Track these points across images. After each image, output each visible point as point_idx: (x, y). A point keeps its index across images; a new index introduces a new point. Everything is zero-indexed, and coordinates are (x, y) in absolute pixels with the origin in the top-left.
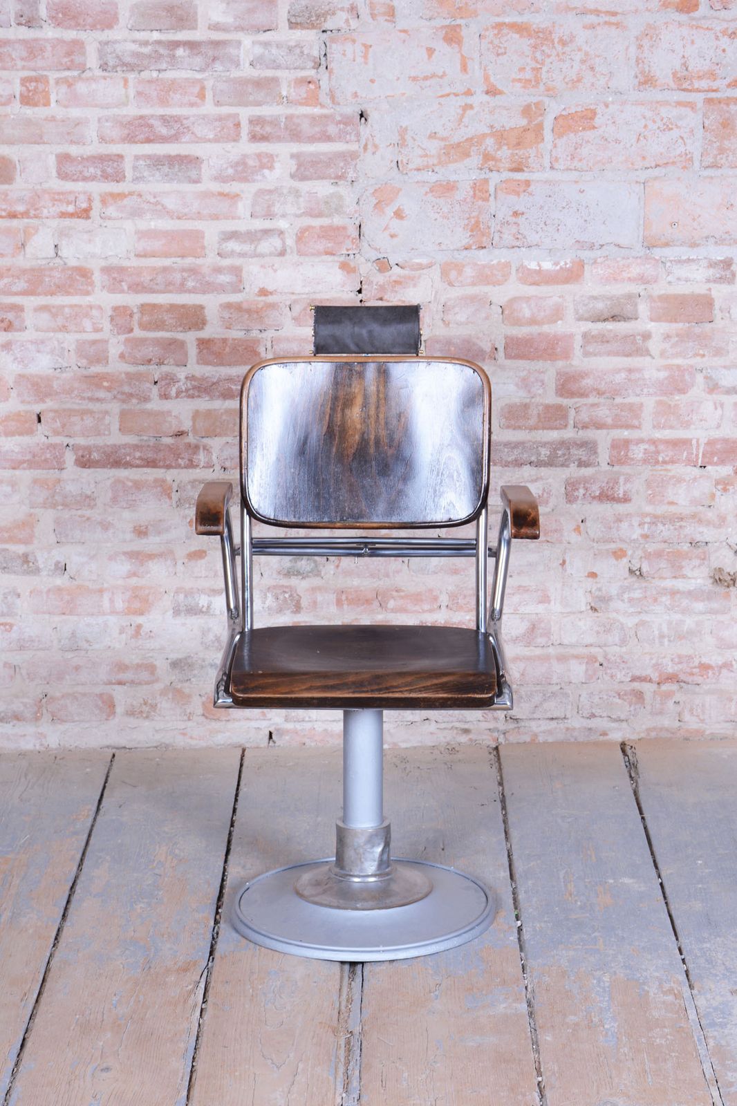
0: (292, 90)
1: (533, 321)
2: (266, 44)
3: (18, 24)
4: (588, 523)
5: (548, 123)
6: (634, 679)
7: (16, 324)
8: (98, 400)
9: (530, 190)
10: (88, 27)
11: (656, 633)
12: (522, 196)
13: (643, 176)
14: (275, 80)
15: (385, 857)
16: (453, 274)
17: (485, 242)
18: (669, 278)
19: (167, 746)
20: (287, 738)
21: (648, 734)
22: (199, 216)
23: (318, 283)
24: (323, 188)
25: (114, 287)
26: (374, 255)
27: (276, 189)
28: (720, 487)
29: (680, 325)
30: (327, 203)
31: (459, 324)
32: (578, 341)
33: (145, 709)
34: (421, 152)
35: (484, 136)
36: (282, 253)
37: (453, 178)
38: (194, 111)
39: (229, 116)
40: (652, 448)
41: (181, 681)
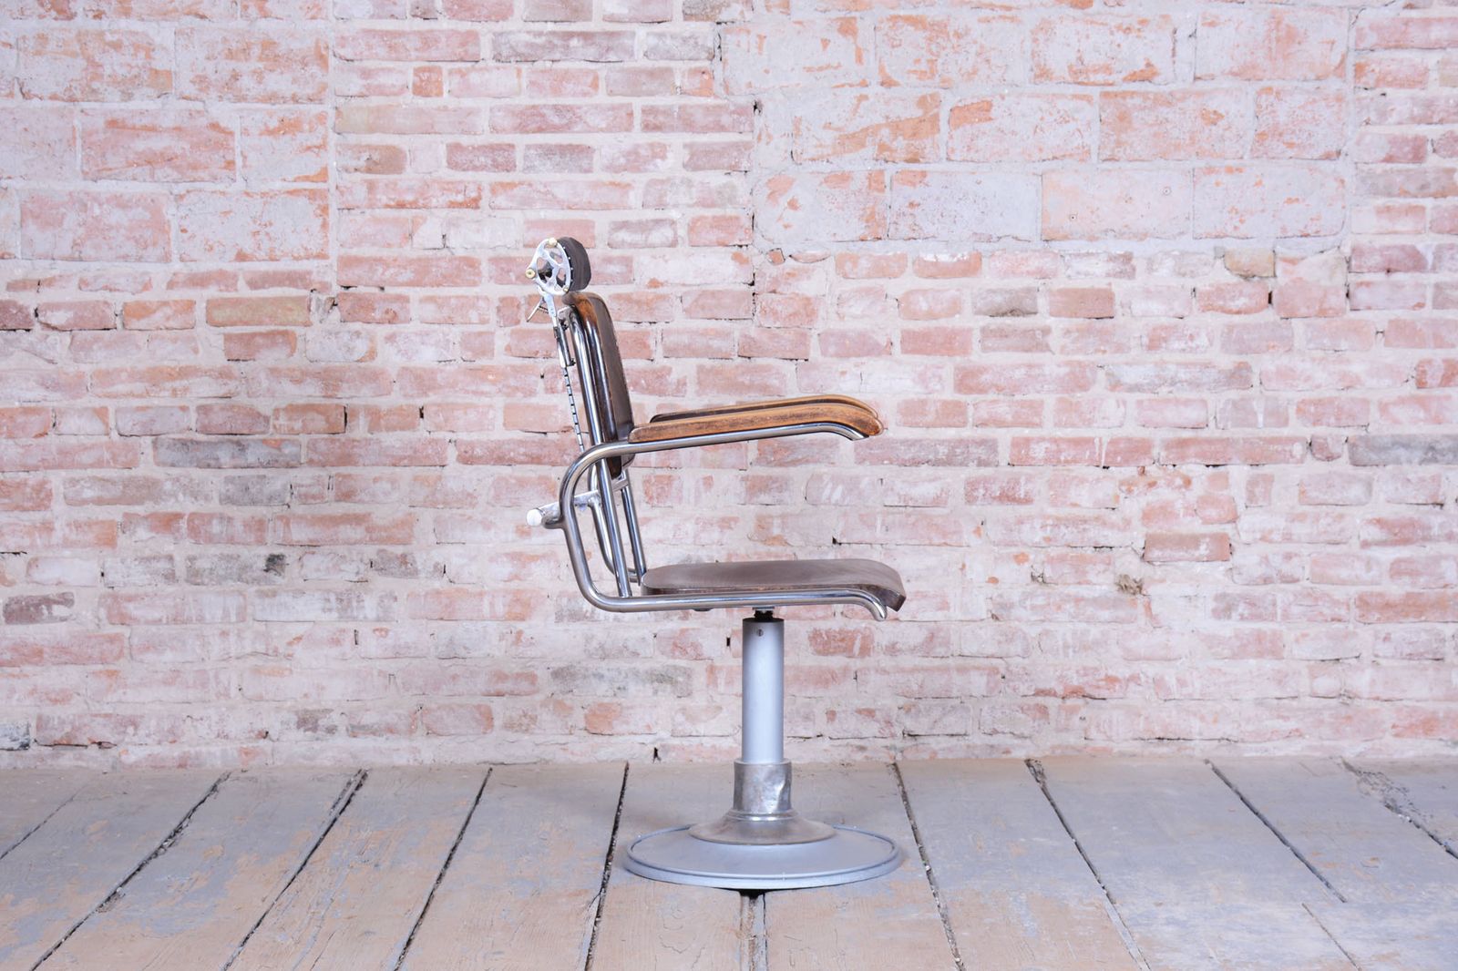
0: (686, 80)
1: (931, 315)
2: (661, 35)
3: (414, 16)
4: (988, 525)
5: (944, 114)
6: (1039, 693)
7: (401, 315)
8: (482, 393)
9: (926, 180)
10: (482, 18)
11: (1061, 643)
12: (918, 186)
13: (1041, 167)
14: (669, 71)
15: (786, 798)
16: (848, 266)
17: (881, 233)
18: (1069, 272)
19: (547, 762)
20: (674, 754)
21: (1053, 752)
22: (589, 206)
23: (710, 274)
24: (716, 179)
25: (501, 279)
26: (767, 246)
27: (668, 180)
28: (1124, 488)
29: (1080, 321)
30: (720, 193)
31: (855, 317)
32: (977, 335)
33: (525, 721)
34: (815, 142)
35: (879, 126)
36: (673, 244)
37: (848, 168)
38: (587, 100)
39: (621, 106)
40: (1054, 447)
41: (562, 692)
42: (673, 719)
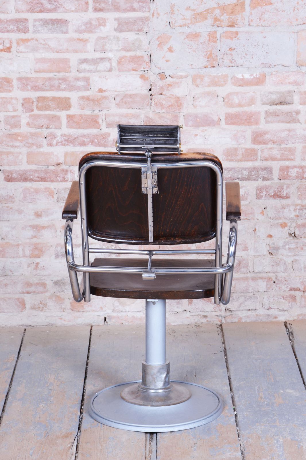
1: (240, 105)
4: (268, 209)
6: (291, 289)
8: (16, 147)
9: (238, 36)
11: (303, 266)
12: (234, 39)
13: (297, 29)
15: (167, 380)
16: (198, 81)
17: (215, 64)
19: (52, 325)
20: (114, 320)
21: (298, 318)
22: (67, 51)
23: (129, 86)
24: (131, 36)
25: (24, 88)
26: (157, 71)
27: (107, 37)
30: (133, 44)
31: (202, 107)
32: (263, 115)
33: (41, 306)
34: (181, 17)
35: (214, 8)
36: (110, 70)
37: (198, 30)
40: (301, 171)
41: (59, 292)
42: (113, 304)
